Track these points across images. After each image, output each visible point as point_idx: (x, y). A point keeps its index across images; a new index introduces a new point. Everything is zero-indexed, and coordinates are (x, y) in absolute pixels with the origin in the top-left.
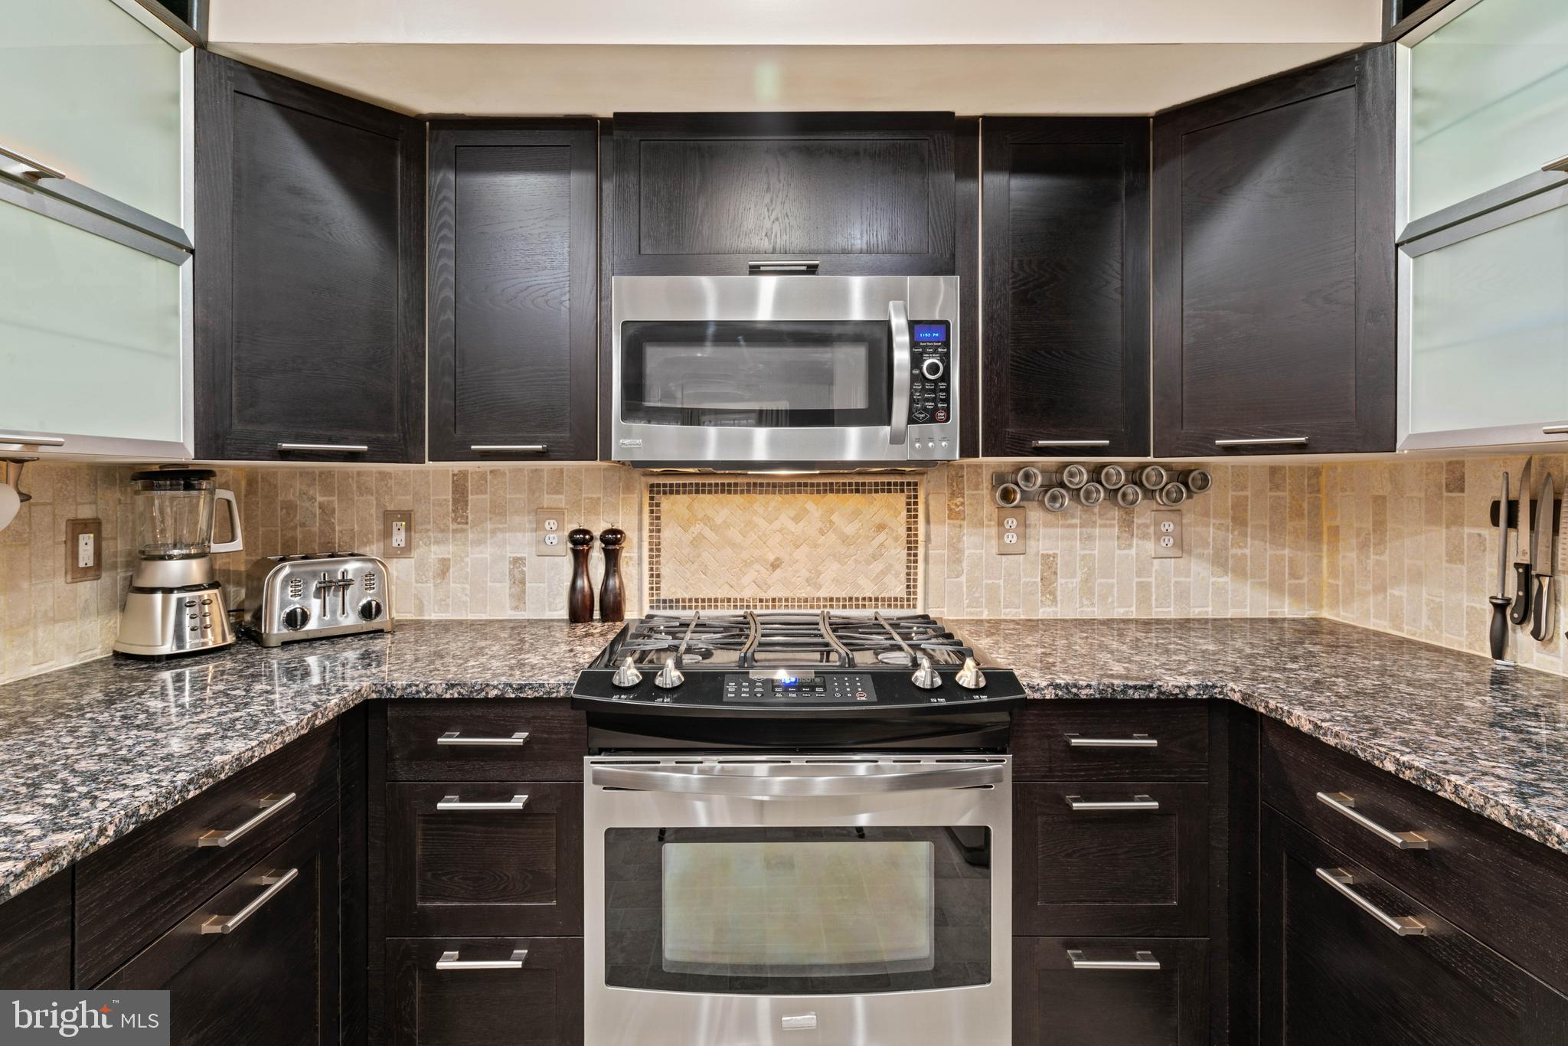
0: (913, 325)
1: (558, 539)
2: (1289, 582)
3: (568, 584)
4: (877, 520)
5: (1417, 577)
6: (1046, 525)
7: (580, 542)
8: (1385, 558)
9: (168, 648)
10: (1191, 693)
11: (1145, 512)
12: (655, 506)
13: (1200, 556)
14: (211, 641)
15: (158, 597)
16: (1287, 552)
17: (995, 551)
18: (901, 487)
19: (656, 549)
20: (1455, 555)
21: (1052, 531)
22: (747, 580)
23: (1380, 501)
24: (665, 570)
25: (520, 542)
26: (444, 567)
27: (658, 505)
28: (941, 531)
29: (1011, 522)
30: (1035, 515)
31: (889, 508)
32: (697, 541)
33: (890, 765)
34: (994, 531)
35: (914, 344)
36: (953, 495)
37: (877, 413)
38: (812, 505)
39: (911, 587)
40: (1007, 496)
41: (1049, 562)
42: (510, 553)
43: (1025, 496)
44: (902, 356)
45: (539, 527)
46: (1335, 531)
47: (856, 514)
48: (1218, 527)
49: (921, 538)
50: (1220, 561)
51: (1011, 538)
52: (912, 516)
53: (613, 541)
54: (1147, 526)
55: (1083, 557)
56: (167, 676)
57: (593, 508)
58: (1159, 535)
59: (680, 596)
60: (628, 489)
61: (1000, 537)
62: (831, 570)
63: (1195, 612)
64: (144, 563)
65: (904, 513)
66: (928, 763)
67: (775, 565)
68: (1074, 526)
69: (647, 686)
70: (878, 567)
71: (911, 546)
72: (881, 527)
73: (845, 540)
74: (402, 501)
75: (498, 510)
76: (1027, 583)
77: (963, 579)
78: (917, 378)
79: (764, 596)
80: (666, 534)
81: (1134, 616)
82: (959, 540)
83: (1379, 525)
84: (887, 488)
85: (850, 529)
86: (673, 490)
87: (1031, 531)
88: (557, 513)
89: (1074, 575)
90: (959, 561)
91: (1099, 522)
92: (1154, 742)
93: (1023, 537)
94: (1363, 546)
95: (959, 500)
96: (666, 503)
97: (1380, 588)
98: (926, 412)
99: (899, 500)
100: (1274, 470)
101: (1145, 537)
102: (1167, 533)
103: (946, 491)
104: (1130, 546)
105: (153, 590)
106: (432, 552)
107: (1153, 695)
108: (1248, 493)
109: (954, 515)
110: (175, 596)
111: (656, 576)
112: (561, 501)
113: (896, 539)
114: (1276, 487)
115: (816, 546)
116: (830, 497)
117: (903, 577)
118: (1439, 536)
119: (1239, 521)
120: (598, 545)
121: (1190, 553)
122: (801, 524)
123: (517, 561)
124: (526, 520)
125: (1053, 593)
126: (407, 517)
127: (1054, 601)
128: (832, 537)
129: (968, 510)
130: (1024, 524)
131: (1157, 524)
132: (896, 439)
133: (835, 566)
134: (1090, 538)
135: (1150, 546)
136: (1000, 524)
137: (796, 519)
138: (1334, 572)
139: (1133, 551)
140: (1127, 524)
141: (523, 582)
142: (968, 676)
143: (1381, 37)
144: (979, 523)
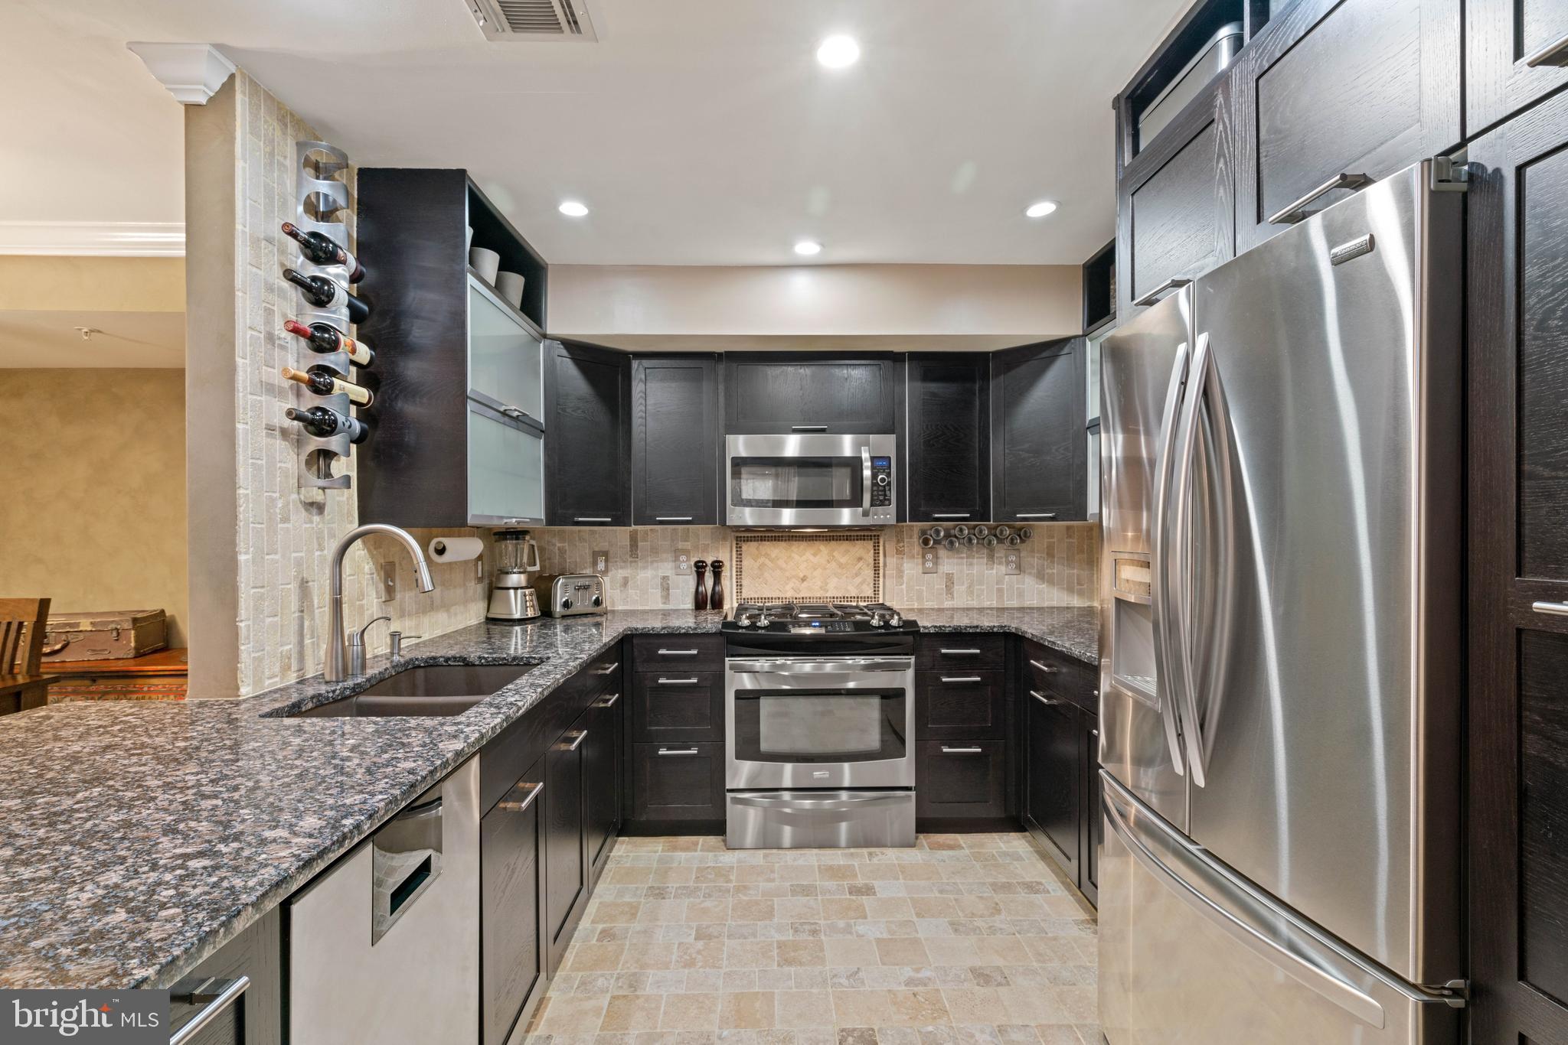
0: (873, 459)
1: (687, 565)
2: (1077, 587)
3: (693, 590)
4: (858, 555)
6: (948, 557)
7: (700, 567)
9: (517, 615)
10: (995, 630)
11: (1000, 551)
12: (739, 548)
13: (1030, 574)
14: (530, 613)
15: (512, 592)
16: (1075, 571)
17: (921, 571)
18: (870, 538)
19: (739, 571)
21: (951, 561)
22: (788, 587)
24: (745, 582)
25: (666, 568)
26: (625, 582)
27: (740, 547)
28: (892, 561)
29: (929, 556)
30: (942, 552)
31: (863, 550)
32: (762, 567)
33: (862, 661)
34: (920, 561)
35: (873, 468)
36: (898, 542)
37: (855, 501)
38: (824, 549)
39: (876, 591)
40: (926, 542)
41: (950, 577)
42: (661, 573)
43: (936, 542)
44: (867, 473)
45: (676, 559)
47: (847, 551)
48: (1039, 558)
49: (881, 565)
50: (1041, 576)
51: (929, 565)
52: (876, 553)
53: (717, 567)
54: (1001, 558)
55: (968, 575)
56: (518, 629)
57: (706, 549)
58: (1008, 563)
59: (752, 596)
60: (724, 539)
61: (924, 564)
62: (833, 582)
63: (1027, 604)
64: (502, 576)
65: (872, 551)
66: (878, 659)
67: (804, 579)
68: (962, 558)
69: (753, 626)
70: (858, 580)
71: (876, 569)
72: (860, 559)
73: (841, 565)
74: (604, 546)
75: (655, 551)
76: (938, 589)
77: (904, 586)
78: (874, 484)
79: (798, 596)
80: (745, 563)
81: (995, 606)
82: (902, 565)
84: (863, 538)
85: (843, 560)
86: (748, 540)
87: (940, 561)
88: (686, 552)
89: (963, 584)
90: (902, 577)
91: (976, 556)
92: (978, 651)
93: (936, 564)
95: (902, 544)
96: (745, 547)
98: (880, 499)
99: (870, 544)
100: (1068, 528)
101: (1000, 563)
102: (1012, 562)
103: (895, 539)
104: (992, 569)
105: (509, 588)
106: (618, 573)
107: (978, 630)
108: (1055, 540)
109: (899, 552)
110: (519, 591)
111: (740, 586)
112: (688, 545)
113: (868, 565)
114: (1069, 536)
115: (825, 569)
116: (833, 543)
117: (872, 585)
119: (1050, 554)
120: (709, 569)
121: (1024, 572)
122: (818, 557)
123: (665, 578)
124: (670, 556)
125: (952, 594)
126: (606, 554)
127: (953, 598)
128: (834, 564)
129: (906, 549)
130: (936, 557)
131: (1007, 557)
132: (866, 514)
133: (835, 580)
134: (971, 564)
135: (1003, 569)
136: (924, 557)
137: (815, 555)
139: (994, 571)
140: (991, 557)
141: (668, 589)
142: (894, 622)
143: (1081, 333)
144: (913, 557)
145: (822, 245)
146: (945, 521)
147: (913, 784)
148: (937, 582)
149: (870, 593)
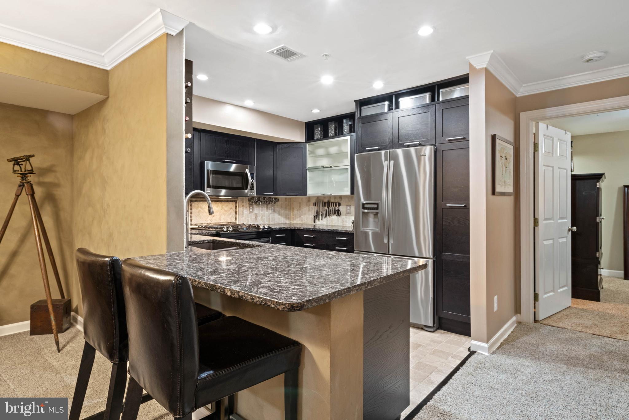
0: (251, 174)
2: (287, 217)
4: (230, 207)
5: (305, 214)
6: (256, 208)
8: (301, 212)
10: (288, 228)
11: (270, 206)
13: (277, 213)
16: (287, 212)
17: (249, 212)
18: (234, 201)
20: (309, 211)
21: (257, 209)
22: (208, 219)
23: (300, 203)
24: (193, 218)
27: (192, 204)
28: (241, 209)
29: (251, 207)
30: (255, 206)
31: (232, 205)
32: (199, 212)
34: (248, 209)
36: (242, 202)
37: (243, 188)
39: (236, 220)
40: (252, 202)
41: (256, 214)
44: (249, 178)
46: (293, 208)
47: (227, 206)
48: (279, 208)
49: (237, 210)
50: (280, 214)
51: (251, 210)
52: (236, 206)
54: (270, 208)
55: (261, 213)
58: (272, 209)
59: (196, 223)
61: (250, 210)
62: (223, 217)
63: (276, 222)
65: (235, 206)
68: (260, 208)
69: (228, 230)
70: (230, 216)
71: (236, 212)
72: (231, 208)
73: (225, 211)
76: (253, 219)
77: (244, 218)
78: (251, 182)
79: (211, 222)
80: (193, 210)
82: (243, 210)
83: (300, 207)
84: (232, 201)
85: (226, 209)
87: (254, 209)
89: (260, 217)
90: (243, 215)
91: (263, 207)
92: (285, 235)
93: (253, 210)
94: (297, 210)
95: (243, 203)
97: (300, 217)
98: (252, 187)
99: (234, 203)
100: (286, 198)
101: (269, 210)
102: (273, 209)
103: (241, 201)
104: (267, 211)
107: (285, 229)
108: (283, 202)
109: (243, 206)
111: (191, 219)
113: (233, 211)
114: (286, 201)
115: (220, 212)
116: (223, 203)
117: (234, 218)
118: (307, 208)
119: (281, 207)
121: (275, 212)
122: (218, 208)
125: (257, 220)
127: (257, 221)
128: (223, 210)
129: (245, 205)
130: (253, 208)
131: (271, 208)
133: (224, 216)
134: (262, 210)
135: (270, 211)
136: (250, 208)
137: (217, 207)
138: (293, 215)
139: (268, 212)
140: (267, 207)
143: (304, 142)
144: (246, 208)
145: (254, 103)
148: (253, 216)
149: (234, 220)
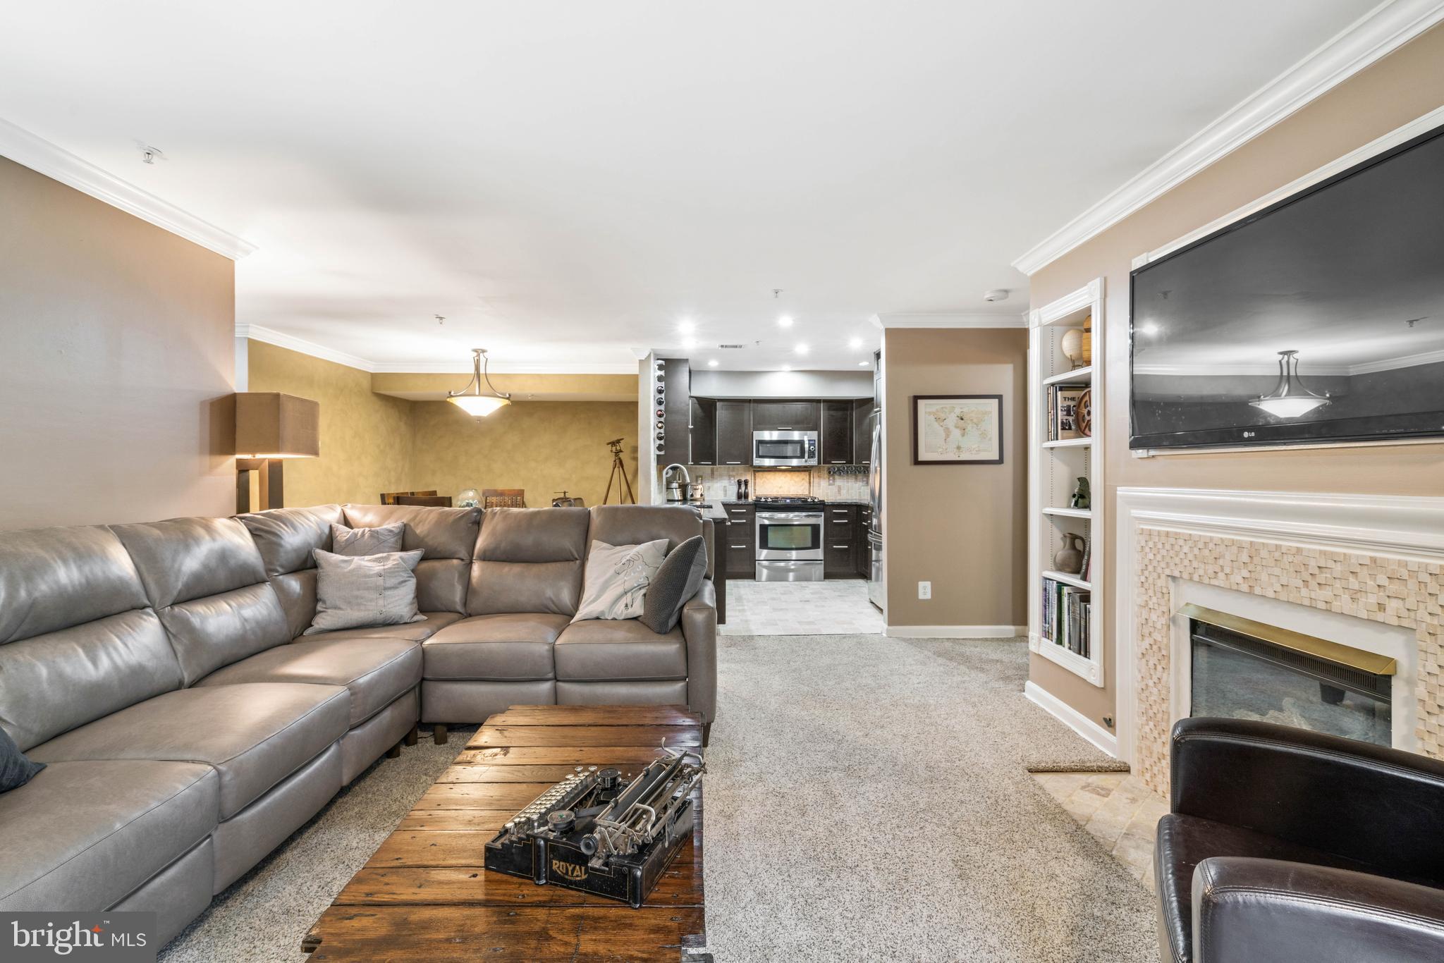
0: (809, 441)
1: (734, 481)
3: (737, 491)
7: (739, 483)
9: (677, 499)
10: (855, 503)
11: (860, 477)
12: (755, 474)
14: (680, 498)
17: (828, 484)
18: (807, 471)
19: (755, 484)
21: (840, 480)
22: (774, 490)
24: (757, 488)
25: (725, 482)
26: (709, 488)
28: (816, 480)
29: (831, 478)
30: (836, 477)
31: (805, 476)
32: (763, 482)
33: (804, 514)
34: (827, 480)
35: (809, 444)
36: (819, 472)
37: (802, 456)
38: (788, 475)
39: (810, 493)
40: (830, 472)
41: (839, 488)
42: (723, 485)
43: (834, 473)
44: (806, 446)
45: (730, 479)
47: (798, 476)
49: (812, 482)
51: (831, 482)
52: (810, 477)
53: (746, 482)
54: (860, 479)
57: (741, 475)
58: (863, 481)
59: (761, 493)
60: (749, 471)
61: (829, 481)
65: (808, 476)
66: (810, 513)
67: (780, 488)
68: (844, 479)
69: (766, 501)
70: (803, 488)
71: (810, 483)
72: (803, 479)
73: (795, 482)
74: (700, 474)
75: (721, 476)
76: (835, 492)
77: (821, 490)
78: (809, 450)
79: (778, 494)
80: (757, 481)
82: (820, 482)
84: (805, 471)
85: (797, 480)
86: (758, 471)
87: (836, 480)
88: (734, 476)
90: (820, 485)
91: (850, 478)
92: (847, 510)
93: (834, 481)
95: (820, 474)
96: (757, 474)
98: (811, 455)
99: (808, 473)
101: (860, 481)
103: (817, 472)
104: (857, 483)
106: (707, 485)
107: (847, 503)
109: (819, 477)
111: (755, 490)
112: (734, 473)
113: (807, 482)
115: (790, 483)
116: (792, 473)
117: (808, 489)
120: (743, 483)
122: (785, 479)
123: (725, 487)
124: (727, 478)
125: (840, 494)
126: (701, 477)
128: (793, 481)
129: (822, 476)
130: (834, 479)
131: (862, 479)
132: (806, 461)
133: (793, 487)
134: (848, 482)
135: (861, 483)
136: (829, 479)
140: (856, 478)
141: (726, 491)
142: (816, 500)
144: (824, 479)
146: (838, 463)
147: (822, 558)
148: (834, 489)
149: (807, 493)
